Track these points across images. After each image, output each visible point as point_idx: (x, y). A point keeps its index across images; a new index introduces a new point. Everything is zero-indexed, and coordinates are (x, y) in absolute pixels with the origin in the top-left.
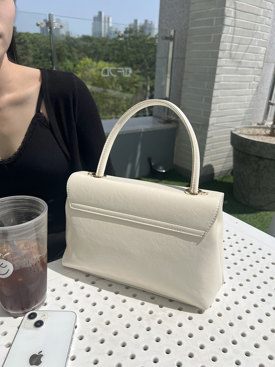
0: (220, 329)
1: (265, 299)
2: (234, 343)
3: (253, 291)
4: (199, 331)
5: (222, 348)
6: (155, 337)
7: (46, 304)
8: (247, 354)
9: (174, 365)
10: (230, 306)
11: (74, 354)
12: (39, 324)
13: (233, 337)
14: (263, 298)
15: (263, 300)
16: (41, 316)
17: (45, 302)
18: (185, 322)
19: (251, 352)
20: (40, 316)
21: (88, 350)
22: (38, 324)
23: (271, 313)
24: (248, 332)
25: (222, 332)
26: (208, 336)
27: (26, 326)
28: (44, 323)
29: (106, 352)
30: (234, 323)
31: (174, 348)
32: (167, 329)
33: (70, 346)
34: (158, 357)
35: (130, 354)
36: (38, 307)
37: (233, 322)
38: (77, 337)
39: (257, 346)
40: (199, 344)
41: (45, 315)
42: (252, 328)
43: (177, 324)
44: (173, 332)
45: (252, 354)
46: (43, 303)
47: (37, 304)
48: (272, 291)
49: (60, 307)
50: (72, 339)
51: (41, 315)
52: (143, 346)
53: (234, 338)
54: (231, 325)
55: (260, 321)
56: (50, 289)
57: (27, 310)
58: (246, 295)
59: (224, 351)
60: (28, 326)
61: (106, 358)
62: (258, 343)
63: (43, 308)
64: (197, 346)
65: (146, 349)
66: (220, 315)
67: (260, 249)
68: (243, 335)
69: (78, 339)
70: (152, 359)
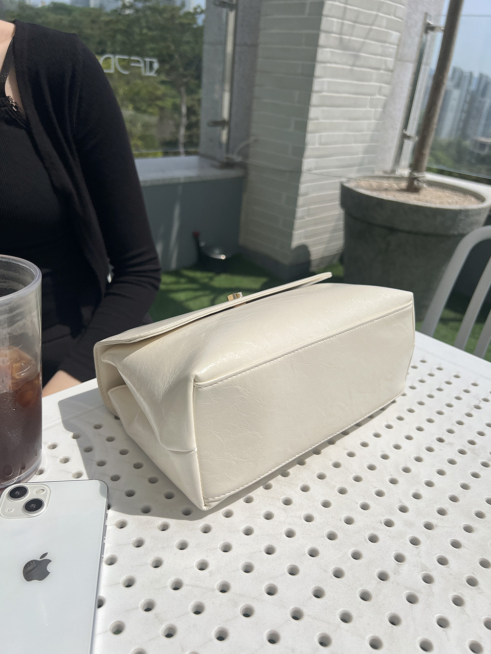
0: (375, 489)
1: (444, 438)
2: (403, 509)
3: (422, 426)
4: (340, 496)
5: (383, 519)
6: (263, 512)
7: (41, 472)
8: (428, 526)
9: (305, 554)
10: (388, 453)
11: (112, 554)
12: (35, 506)
13: (400, 501)
14: (440, 437)
15: (440, 440)
16: (37, 492)
17: (41, 467)
18: (314, 484)
19: (433, 522)
20: (35, 491)
21: (139, 544)
22: (33, 506)
23: (456, 459)
24: (424, 491)
25: (380, 494)
26: (357, 503)
27: (7, 511)
28: (45, 504)
29: (175, 545)
30: (399, 479)
31: (300, 526)
32: (283, 497)
33: (103, 539)
34: (273, 545)
35: (220, 544)
36: (27, 477)
37: (395, 477)
38: (114, 523)
39: (442, 512)
40: (344, 516)
41: (44, 490)
42: (429, 484)
43: (299, 487)
44: (294, 500)
45: (436, 525)
46: (36, 469)
47: (25, 471)
48: (453, 425)
49: (71, 474)
50: (105, 527)
51: (37, 489)
52: (243, 527)
53: (402, 503)
54: (393, 482)
55: (441, 473)
56: (47, 446)
57: (5, 483)
58: (412, 434)
59: (389, 524)
60: (12, 511)
61: (175, 554)
62: (444, 507)
63: (36, 478)
64: (341, 520)
65: (248, 532)
66: (372, 468)
67: (423, 361)
68: (417, 496)
69: (115, 527)
70: (263, 547)
